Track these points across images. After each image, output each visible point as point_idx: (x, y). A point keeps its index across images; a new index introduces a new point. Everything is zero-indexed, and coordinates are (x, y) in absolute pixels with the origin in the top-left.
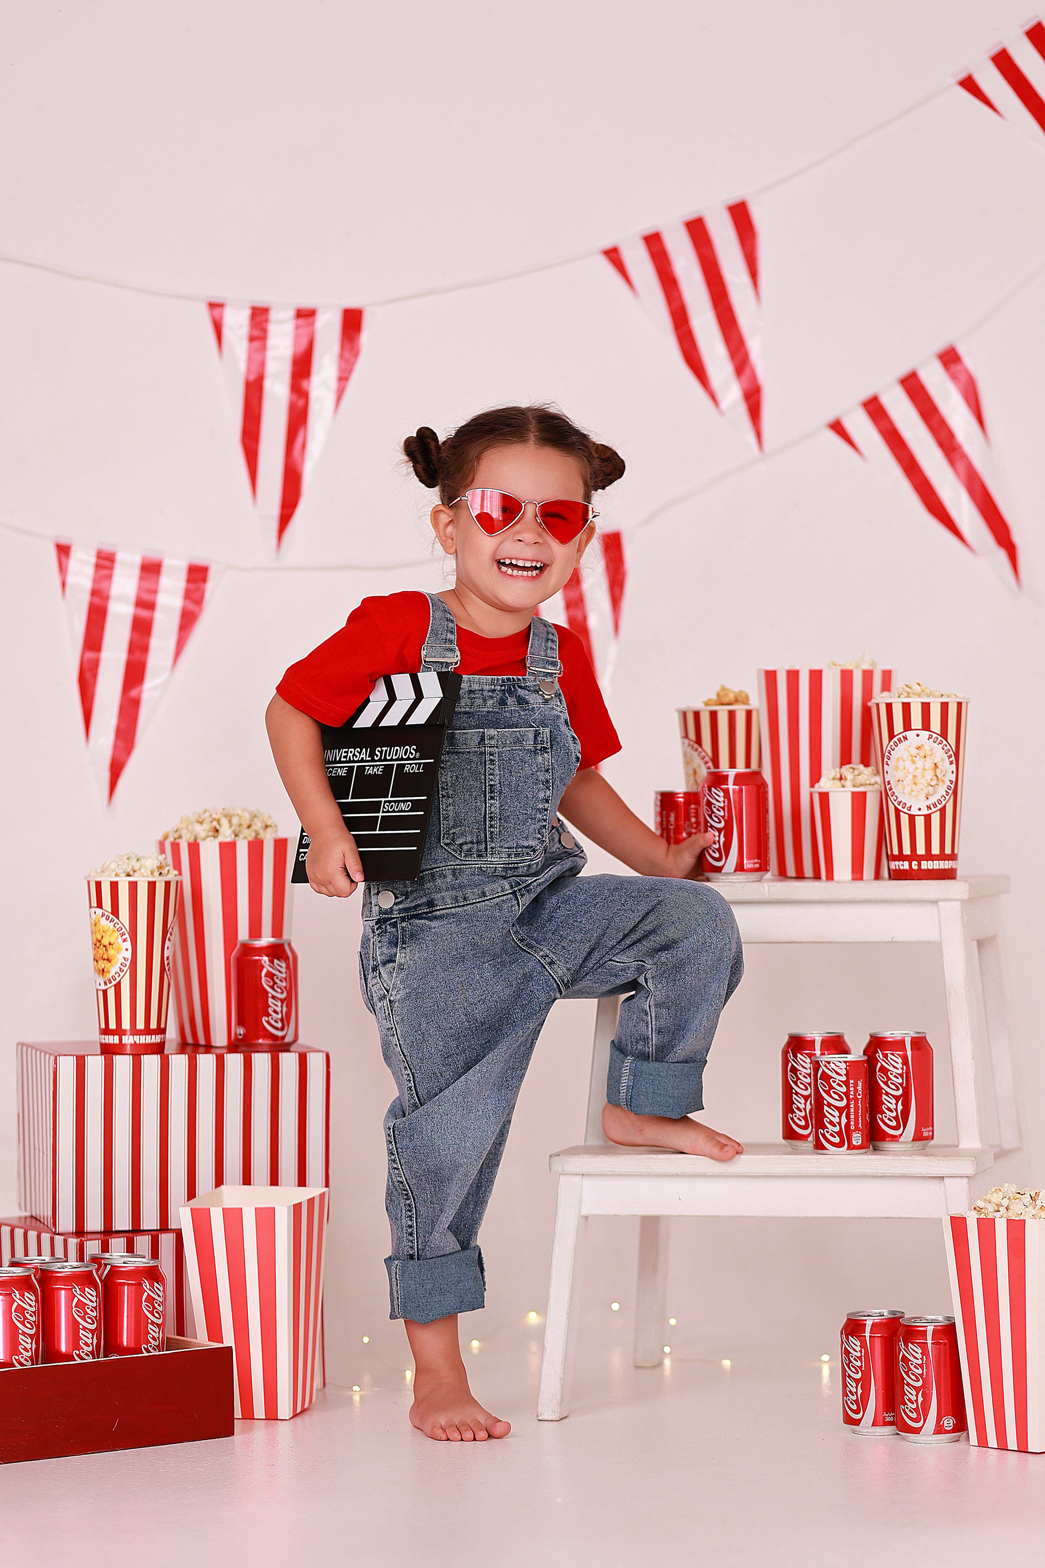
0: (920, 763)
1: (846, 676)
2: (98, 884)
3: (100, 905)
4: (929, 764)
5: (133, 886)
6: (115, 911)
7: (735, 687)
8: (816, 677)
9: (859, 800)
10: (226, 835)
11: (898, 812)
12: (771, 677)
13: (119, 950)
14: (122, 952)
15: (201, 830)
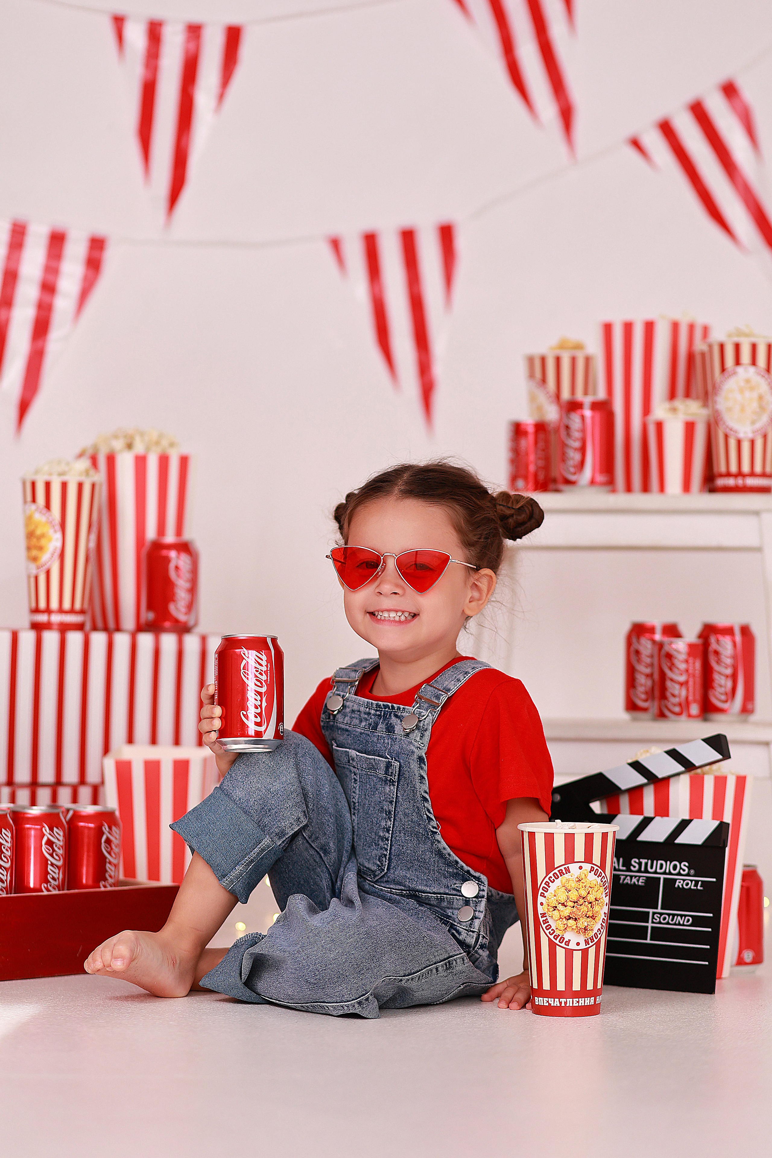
0: (747, 394)
1: (675, 326)
2: (33, 484)
3: (34, 500)
4: (755, 395)
5: (64, 486)
6: (48, 506)
7: (574, 336)
8: (649, 327)
9: (690, 428)
10: (139, 448)
11: (726, 437)
12: (608, 328)
13: (50, 540)
14: (54, 542)
15: (118, 445)
